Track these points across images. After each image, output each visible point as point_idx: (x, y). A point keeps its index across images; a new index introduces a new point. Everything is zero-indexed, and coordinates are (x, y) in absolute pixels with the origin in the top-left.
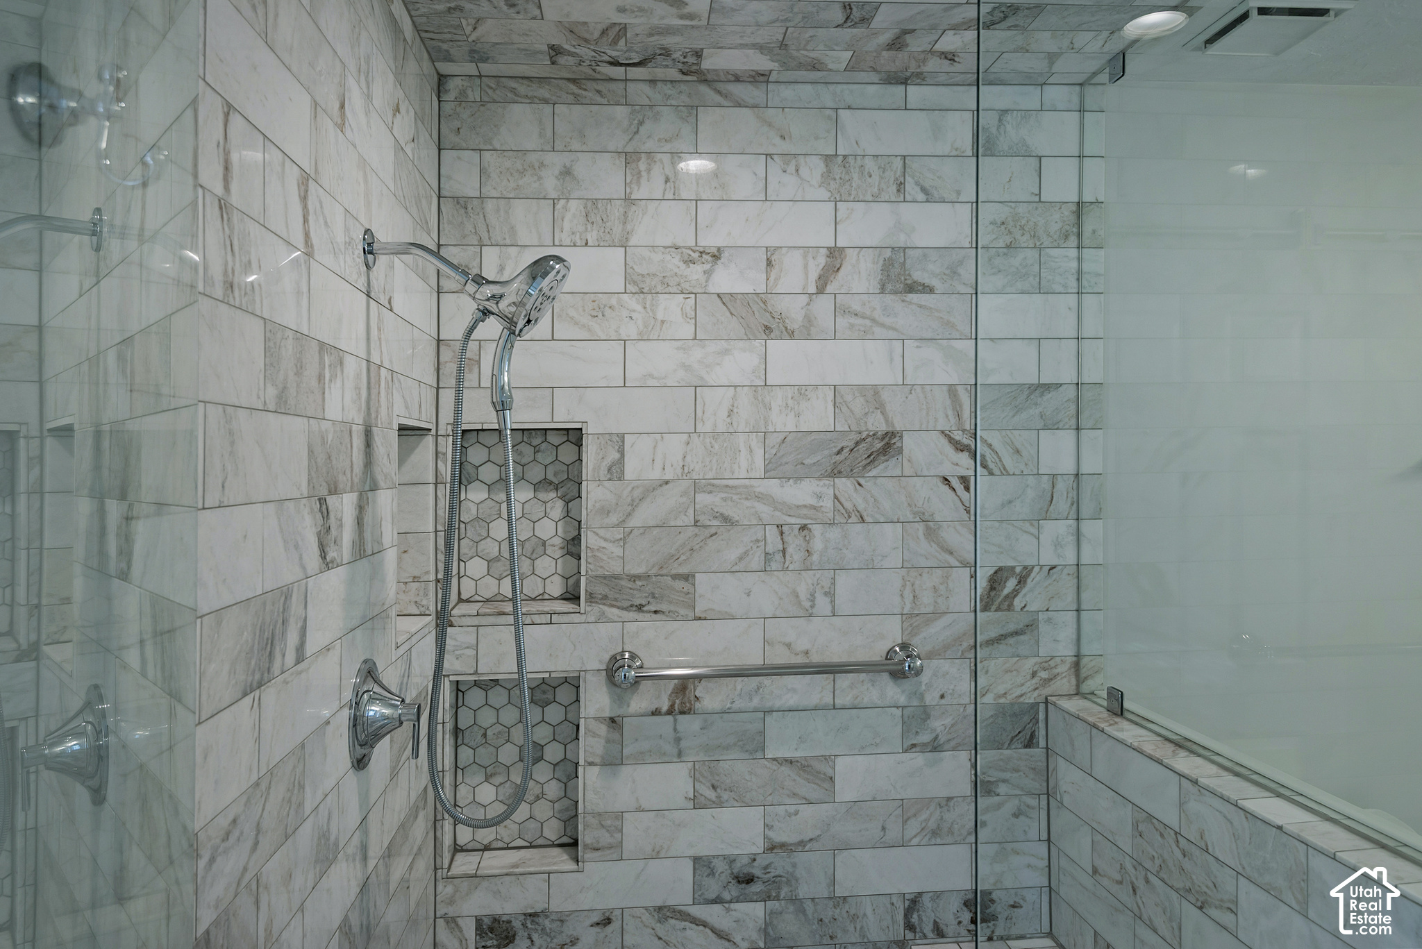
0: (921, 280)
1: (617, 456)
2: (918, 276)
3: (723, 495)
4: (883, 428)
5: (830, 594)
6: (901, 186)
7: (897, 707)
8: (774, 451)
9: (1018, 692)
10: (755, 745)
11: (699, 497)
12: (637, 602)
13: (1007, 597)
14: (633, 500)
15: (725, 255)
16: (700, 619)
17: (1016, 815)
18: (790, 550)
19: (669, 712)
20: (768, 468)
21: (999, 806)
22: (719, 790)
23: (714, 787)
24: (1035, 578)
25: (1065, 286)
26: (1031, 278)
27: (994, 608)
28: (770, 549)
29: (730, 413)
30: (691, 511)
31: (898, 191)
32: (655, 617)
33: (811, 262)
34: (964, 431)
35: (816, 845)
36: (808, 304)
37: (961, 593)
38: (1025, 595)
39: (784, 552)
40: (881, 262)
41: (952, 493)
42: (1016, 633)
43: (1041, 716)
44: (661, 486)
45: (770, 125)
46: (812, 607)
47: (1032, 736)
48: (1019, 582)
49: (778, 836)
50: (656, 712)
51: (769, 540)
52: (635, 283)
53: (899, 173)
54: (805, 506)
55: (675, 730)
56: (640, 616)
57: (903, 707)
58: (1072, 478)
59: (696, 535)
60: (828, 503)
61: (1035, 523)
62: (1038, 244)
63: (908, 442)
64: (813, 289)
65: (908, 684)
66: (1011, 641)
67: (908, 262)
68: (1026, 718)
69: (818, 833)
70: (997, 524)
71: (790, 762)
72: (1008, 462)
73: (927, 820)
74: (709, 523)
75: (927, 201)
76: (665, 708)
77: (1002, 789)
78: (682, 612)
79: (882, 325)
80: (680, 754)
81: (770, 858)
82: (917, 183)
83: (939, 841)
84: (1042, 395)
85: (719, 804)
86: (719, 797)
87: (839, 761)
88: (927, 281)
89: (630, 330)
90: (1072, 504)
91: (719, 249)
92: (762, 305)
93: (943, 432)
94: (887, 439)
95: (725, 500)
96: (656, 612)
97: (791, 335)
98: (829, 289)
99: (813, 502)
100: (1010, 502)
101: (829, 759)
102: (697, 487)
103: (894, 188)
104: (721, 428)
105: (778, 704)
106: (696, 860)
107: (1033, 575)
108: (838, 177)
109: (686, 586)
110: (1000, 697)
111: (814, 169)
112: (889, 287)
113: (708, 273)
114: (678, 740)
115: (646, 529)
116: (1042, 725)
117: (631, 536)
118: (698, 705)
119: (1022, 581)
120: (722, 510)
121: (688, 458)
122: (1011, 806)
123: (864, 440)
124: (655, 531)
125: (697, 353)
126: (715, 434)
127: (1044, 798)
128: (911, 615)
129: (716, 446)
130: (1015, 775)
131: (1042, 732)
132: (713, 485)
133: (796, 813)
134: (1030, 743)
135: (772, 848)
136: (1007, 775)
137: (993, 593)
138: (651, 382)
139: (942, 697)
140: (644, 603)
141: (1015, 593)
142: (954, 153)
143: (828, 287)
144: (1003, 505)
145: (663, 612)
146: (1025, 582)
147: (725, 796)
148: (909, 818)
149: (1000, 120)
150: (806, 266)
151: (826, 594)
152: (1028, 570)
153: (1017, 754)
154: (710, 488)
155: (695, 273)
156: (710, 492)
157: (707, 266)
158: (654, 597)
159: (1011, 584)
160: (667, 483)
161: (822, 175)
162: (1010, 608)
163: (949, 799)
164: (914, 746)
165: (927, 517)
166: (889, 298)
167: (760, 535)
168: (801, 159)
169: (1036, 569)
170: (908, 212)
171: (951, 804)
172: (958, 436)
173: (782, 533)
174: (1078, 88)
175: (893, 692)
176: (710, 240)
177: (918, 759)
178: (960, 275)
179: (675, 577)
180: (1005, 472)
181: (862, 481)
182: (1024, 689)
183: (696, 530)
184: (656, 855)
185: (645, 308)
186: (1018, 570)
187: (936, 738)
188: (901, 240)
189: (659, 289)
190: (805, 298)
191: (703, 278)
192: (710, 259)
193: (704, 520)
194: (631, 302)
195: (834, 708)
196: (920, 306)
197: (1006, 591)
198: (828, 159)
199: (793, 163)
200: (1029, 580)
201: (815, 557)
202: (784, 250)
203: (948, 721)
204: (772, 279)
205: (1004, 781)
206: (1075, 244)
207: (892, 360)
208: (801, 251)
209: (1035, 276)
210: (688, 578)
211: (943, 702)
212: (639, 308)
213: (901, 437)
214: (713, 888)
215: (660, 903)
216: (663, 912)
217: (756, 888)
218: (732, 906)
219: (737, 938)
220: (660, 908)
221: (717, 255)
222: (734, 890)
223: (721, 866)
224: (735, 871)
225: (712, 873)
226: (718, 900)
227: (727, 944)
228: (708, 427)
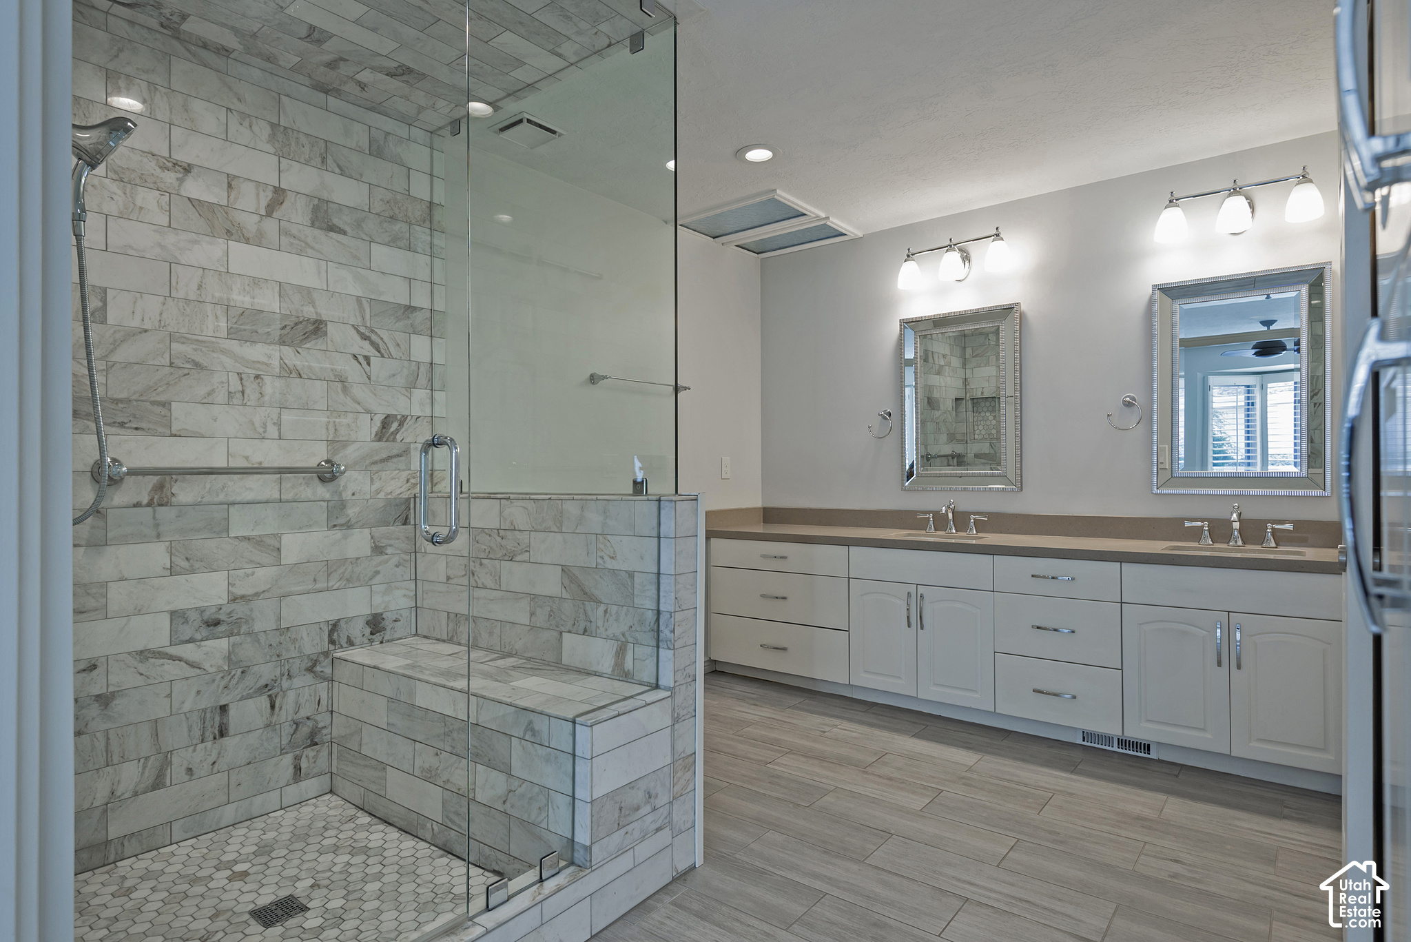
0: (337, 225)
1: (100, 304)
2: (336, 221)
3: (194, 347)
4: (314, 317)
5: (279, 424)
6: (324, 160)
7: (324, 501)
8: (235, 320)
9: (399, 492)
10: (223, 529)
11: (174, 346)
12: (120, 420)
13: (392, 433)
14: (115, 341)
15: (195, 171)
16: (175, 436)
17: (397, 566)
18: (247, 392)
19: (149, 505)
20: (230, 332)
21: (387, 561)
22: (191, 561)
23: (187, 559)
24: (409, 422)
25: (424, 250)
26: (405, 241)
27: (385, 439)
28: (232, 389)
29: (200, 287)
30: (167, 356)
31: (323, 162)
32: (135, 432)
33: (262, 194)
34: (366, 327)
35: (267, 595)
36: (260, 222)
37: (366, 429)
38: (403, 432)
39: (243, 392)
40: (311, 206)
41: (360, 366)
42: (398, 456)
43: (412, 506)
44: (140, 333)
45: (230, 88)
46: (264, 432)
47: (407, 517)
48: (400, 425)
49: (239, 591)
50: (137, 505)
51: (231, 383)
52: (116, 172)
53: (322, 151)
54: (259, 362)
55: (154, 518)
56: (122, 431)
57: (328, 501)
58: (429, 365)
59: (172, 373)
60: (276, 363)
61: (409, 390)
62: (408, 221)
63: (331, 328)
64: (263, 212)
65: (331, 486)
66: (395, 460)
67: (330, 210)
68: (403, 507)
69: (269, 586)
70: (386, 388)
71: (248, 539)
72: (392, 349)
73: (343, 573)
74: (182, 366)
75: (341, 175)
76: (145, 502)
77: (389, 551)
78: (160, 430)
79: (313, 248)
80: (158, 536)
81: (233, 606)
82: (335, 161)
83: (351, 586)
84: (412, 313)
85: (193, 571)
86: (192, 566)
87: (284, 537)
88: (342, 226)
89: (111, 208)
90: (429, 381)
91: (189, 165)
92: (224, 213)
93: (353, 326)
94: (317, 325)
95: (195, 350)
96: (136, 429)
97: (247, 241)
98: (275, 215)
99: (265, 360)
100: (394, 375)
101: (278, 537)
102: (172, 337)
103: (319, 160)
104: (192, 297)
105: (239, 499)
106: (173, 614)
107: (407, 421)
108: (280, 140)
109: (164, 411)
110: (388, 494)
111: (263, 130)
112: (317, 224)
113: (181, 181)
114: (157, 526)
115: (128, 365)
116: (412, 511)
117: (113, 369)
118: (174, 499)
119: (401, 424)
120: (193, 357)
121: (164, 315)
122: (395, 560)
123: (301, 322)
124: (136, 367)
125: (170, 239)
126: (187, 301)
127: (413, 554)
128: (333, 441)
129: (188, 310)
130: (398, 541)
131: (412, 515)
132: (185, 338)
133: (253, 574)
134: (405, 522)
135: (234, 599)
136: (392, 542)
137: (384, 431)
138: (131, 252)
139: (353, 494)
140: (125, 421)
141: (397, 431)
142: (358, 149)
143: (274, 213)
144: (390, 377)
145: (143, 429)
146: (403, 425)
147: (197, 565)
148: (331, 573)
149: (385, 138)
150: (258, 195)
151: (274, 424)
152: (405, 418)
153: (398, 529)
154: (184, 340)
155: (170, 177)
156: (183, 343)
157: (181, 176)
158: (135, 417)
159: (395, 425)
160: (146, 331)
161: (269, 135)
162: (394, 440)
163: (357, 559)
164: (335, 526)
165: (343, 379)
166: (317, 232)
167: (224, 379)
168: (254, 120)
169: (409, 417)
170: (332, 179)
171: (359, 562)
172: (362, 329)
173: (241, 379)
174: (429, 134)
175: (322, 491)
176: (181, 156)
177: (337, 534)
178: (363, 228)
179: (154, 403)
180: (391, 357)
181: (298, 349)
182: (402, 490)
183: (172, 370)
184: (138, 612)
185: (125, 194)
186: (399, 417)
187: (349, 520)
188: (325, 196)
189: (138, 181)
190: (257, 218)
191: (176, 184)
192: (182, 170)
193: (178, 362)
194: (114, 187)
195: (281, 502)
196: (338, 242)
197: (392, 430)
198: (274, 126)
199: (248, 120)
200: (405, 424)
201: (267, 398)
202: (241, 180)
203: (357, 510)
204: (232, 197)
205: (390, 546)
206: (429, 226)
207: (319, 273)
208: (254, 183)
209: (407, 240)
210: (166, 405)
211: (354, 497)
212: (119, 192)
213: (326, 325)
214: (187, 632)
215: (141, 648)
216: (144, 655)
217: (221, 628)
218: (203, 643)
219: (206, 666)
220: (142, 652)
221: (188, 169)
222: (204, 632)
223: (193, 616)
224: (205, 618)
225: (186, 621)
226: (191, 640)
227: (198, 671)
228: (181, 294)
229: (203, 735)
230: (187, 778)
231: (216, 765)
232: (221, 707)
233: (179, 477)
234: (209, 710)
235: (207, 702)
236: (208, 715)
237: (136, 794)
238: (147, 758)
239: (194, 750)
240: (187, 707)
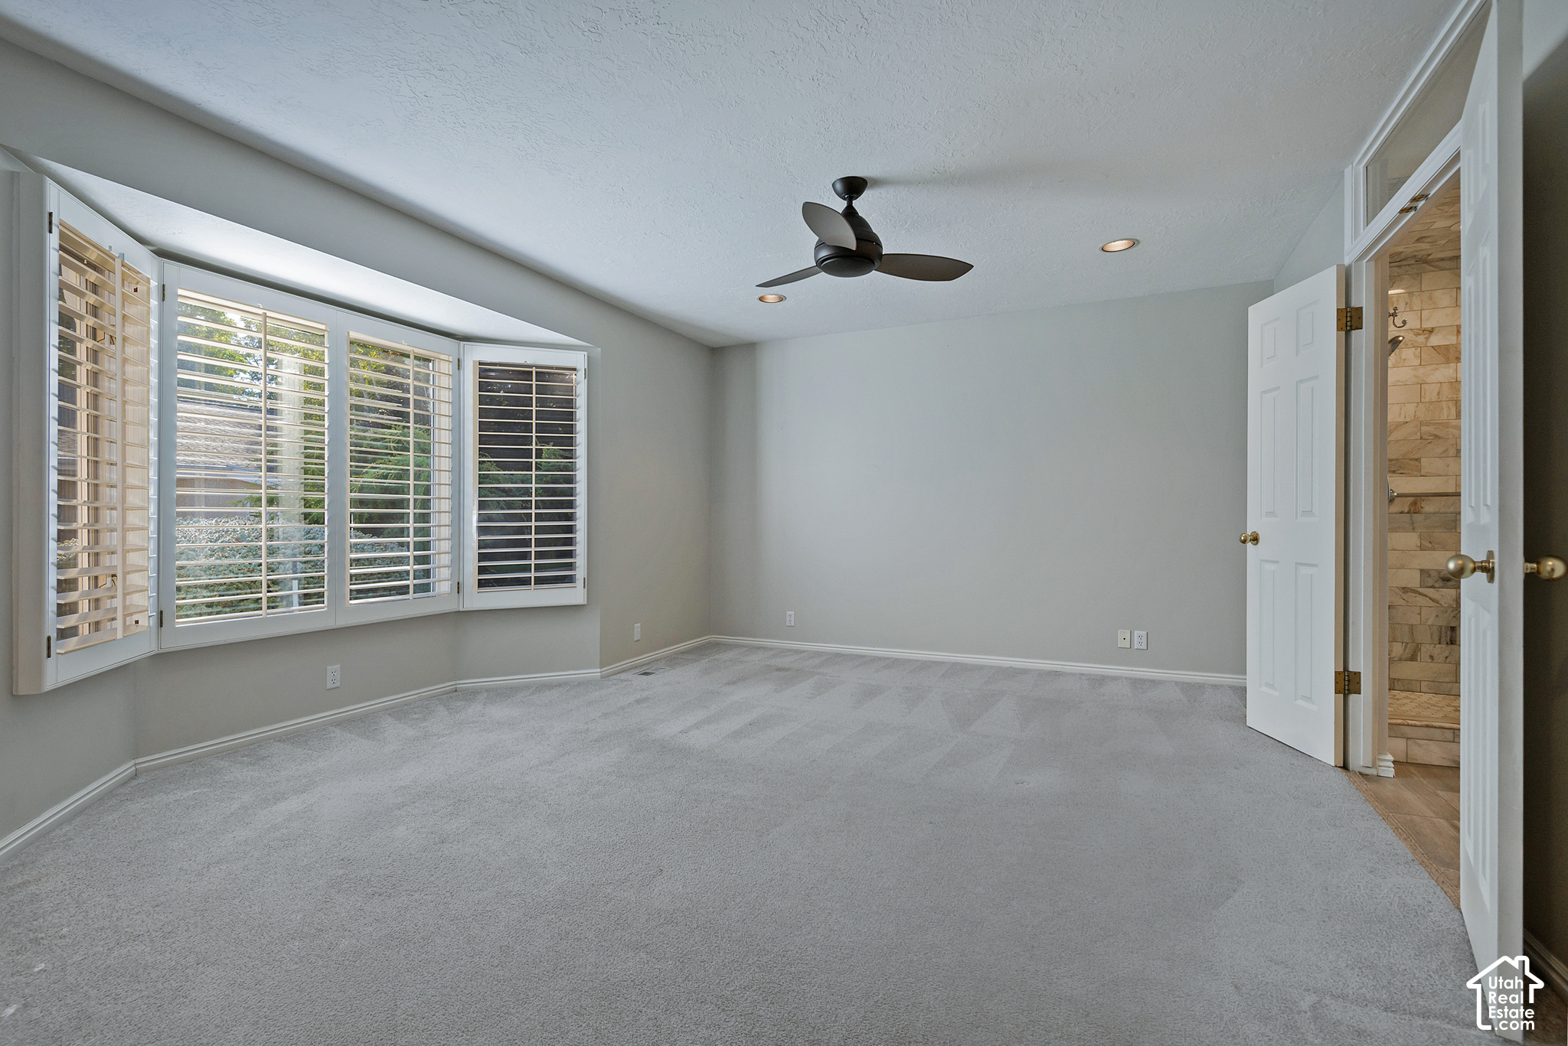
3: (1435, 427)
10: (1452, 527)
11: (1423, 428)
12: (1393, 469)
14: (1390, 430)
15: (1436, 331)
16: (1423, 476)
19: (1408, 513)
20: (1458, 415)
22: (1433, 544)
23: (1430, 542)
28: (1459, 448)
29: (1438, 394)
30: (1419, 434)
32: (1402, 475)
44: (1404, 424)
50: (1401, 513)
55: (1411, 519)
56: (1394, 475)
59: (1422, 443)
74: (1428, 438)
76: (1406, 511)
78: (1416, 473)
80: (1413, 529)
85: (1433, 549)
86: (1433, 547)
91: (1432, 328)
92: (1454, 349)
96: (1402, 473)
102: (1421, 424)
104: (1434, 400)
106: (1422, 571)
109: (1416, 463)
113: (1427, 339)
114: (1413, 524)
115: (1397, 441)
117: (1389, 444)
118: (1423, 510)
120: (1434, 433)
121: (1417, 412)
124: (1404, 442)
125: (1421, 371)
126: (1431, 402)
129: (1431, 407)
132: (1429, 422)
138: (1399, 383)
140: (1397, 470)
145: (1407, 474)
147: (1436, 546)
154: (1428, 424)
155: (1421, 339)
156: (1428, 426)
157: (1427, 336)
158: (1402, 468)
160: (1407, 423)
167: (1454, 442)
176: (1427, 325)
179: (1411, 460)
183: (1421, 441)
184: (1402, 567)
189: (1403, 346)
191: (1424, 341)
192: (1428, 333)
193: (1425, 437)
210: (1418, 460)
214: (1430, 582)
215: (1404, 586)
216: (1405, 590)
217: (1450, 583)
218: (1440, 589)
219: (1442, 603)
220: (1404, 588)
221: (1431, 331)
222: (1440, 583)
223: (1434, 574)
224: (1442, 576)
225: (1429, 576)
226: (1433, 587)
227: (1438, 605)
228: (1427, 400)
229: (1440, 639)
230: (1430, 660)
231: (1448, 659)
232: (1451, 627)
233: (1426, 498)
234: (1443, 628)
235: (1442, 622)
236: (1443, 629)
237: (1400, 659)
238: (1407, 643)
239: (1434, 647)
240: (1430, 622)
